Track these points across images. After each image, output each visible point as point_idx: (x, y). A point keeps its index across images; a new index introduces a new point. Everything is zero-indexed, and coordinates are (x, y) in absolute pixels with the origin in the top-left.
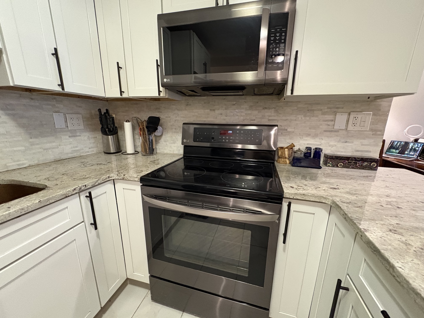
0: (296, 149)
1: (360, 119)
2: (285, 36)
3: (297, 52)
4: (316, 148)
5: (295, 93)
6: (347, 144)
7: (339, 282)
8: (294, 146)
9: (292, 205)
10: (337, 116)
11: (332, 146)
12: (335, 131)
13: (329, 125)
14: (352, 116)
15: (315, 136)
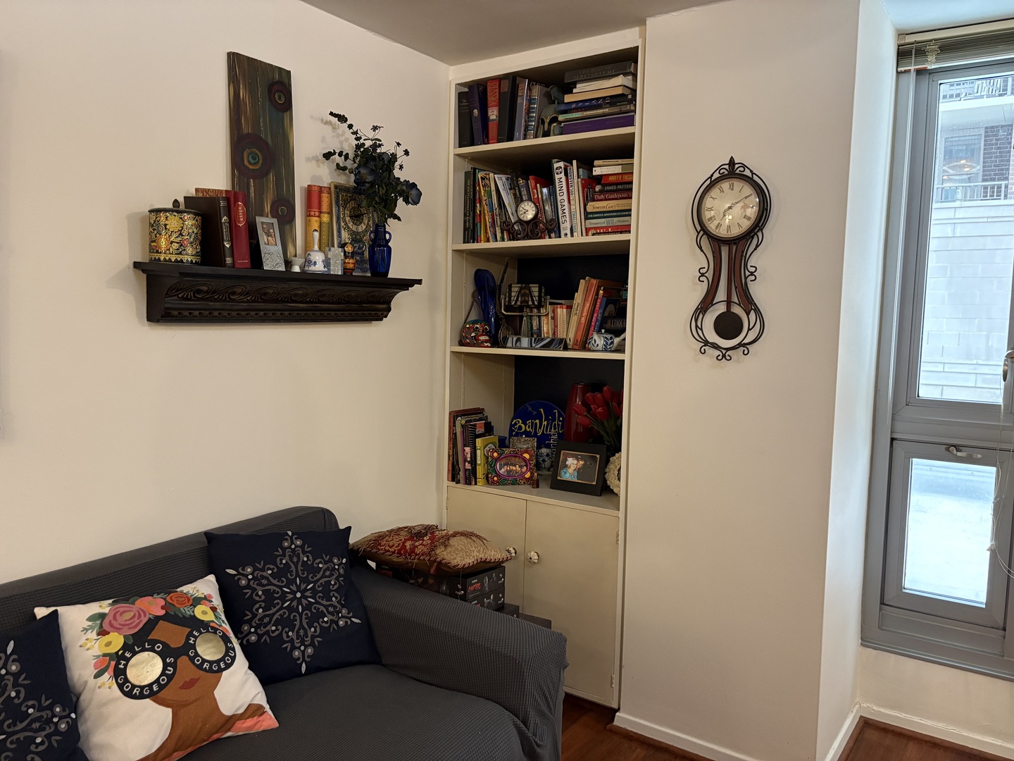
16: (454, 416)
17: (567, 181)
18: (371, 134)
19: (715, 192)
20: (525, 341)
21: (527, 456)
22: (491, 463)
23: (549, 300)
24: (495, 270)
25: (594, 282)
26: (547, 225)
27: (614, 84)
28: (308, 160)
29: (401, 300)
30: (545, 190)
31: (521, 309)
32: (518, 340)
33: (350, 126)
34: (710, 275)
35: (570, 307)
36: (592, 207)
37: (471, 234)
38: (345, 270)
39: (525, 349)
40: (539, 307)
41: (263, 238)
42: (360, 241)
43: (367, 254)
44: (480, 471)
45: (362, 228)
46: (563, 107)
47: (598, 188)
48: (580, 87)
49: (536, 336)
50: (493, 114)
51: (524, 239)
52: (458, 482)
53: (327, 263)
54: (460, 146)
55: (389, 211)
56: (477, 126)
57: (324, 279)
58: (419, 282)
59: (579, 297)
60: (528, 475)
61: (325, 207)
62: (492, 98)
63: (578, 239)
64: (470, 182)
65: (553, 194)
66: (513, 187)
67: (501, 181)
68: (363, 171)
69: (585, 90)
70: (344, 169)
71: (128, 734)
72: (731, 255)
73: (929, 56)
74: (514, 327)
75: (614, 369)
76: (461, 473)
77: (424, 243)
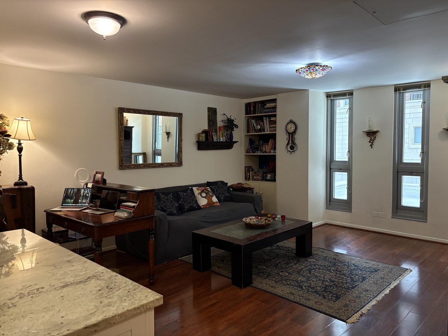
16: (245, 167)
17: (266, 121)
18: (230, 117)
19: (288, 125)
20: (259, 152)
21: (260, 175)
22: (253, 176)
23: (264, 144)
24: (253, 138)
25: (272, 140)
26: (262, 129)
27: (272, 105)
28: (219, 122)
29: (235, 145)
30: (262, 123)
31: (258, 146)
32: (258, 152)
33: (226, 115)
34: (288, 139)
35: (268, 145)
36: (271, 126)
37: (248, 132)
38: (226, 140)
39: (259, 153)
40: (262, 145)
41: (213, 136)
42: (228, 135)
43: (229, 137)
44: (251, 178)
45: (228, 132)
46: (264, 108)
47: (272, 122)
48: (267, 105)
49: (261, 151)
50: (252, 109)
51: (258, 132)
52: (247, 180)
53: (223, 139)
54: (246, 115)
55: (233, 129)
56: (249, 111)
57: (222, 142)
58: (238, 142)
59: (270, 143)
60: (260, 179)
61: (222, 130)
62: (252, 106)
63: (269, 132)
64: (248, 121)
65: (263, 123)
66: (256, 122)
67: (253, 121)
68: (228, 123)
69: (268, 105)
70: (225, 123)
71: (203, 202)
72: (291, 135)
73: (331, 97)
74: (257, 149)
75: (274, 156)
76: (247, 178)
77: (239, 135)
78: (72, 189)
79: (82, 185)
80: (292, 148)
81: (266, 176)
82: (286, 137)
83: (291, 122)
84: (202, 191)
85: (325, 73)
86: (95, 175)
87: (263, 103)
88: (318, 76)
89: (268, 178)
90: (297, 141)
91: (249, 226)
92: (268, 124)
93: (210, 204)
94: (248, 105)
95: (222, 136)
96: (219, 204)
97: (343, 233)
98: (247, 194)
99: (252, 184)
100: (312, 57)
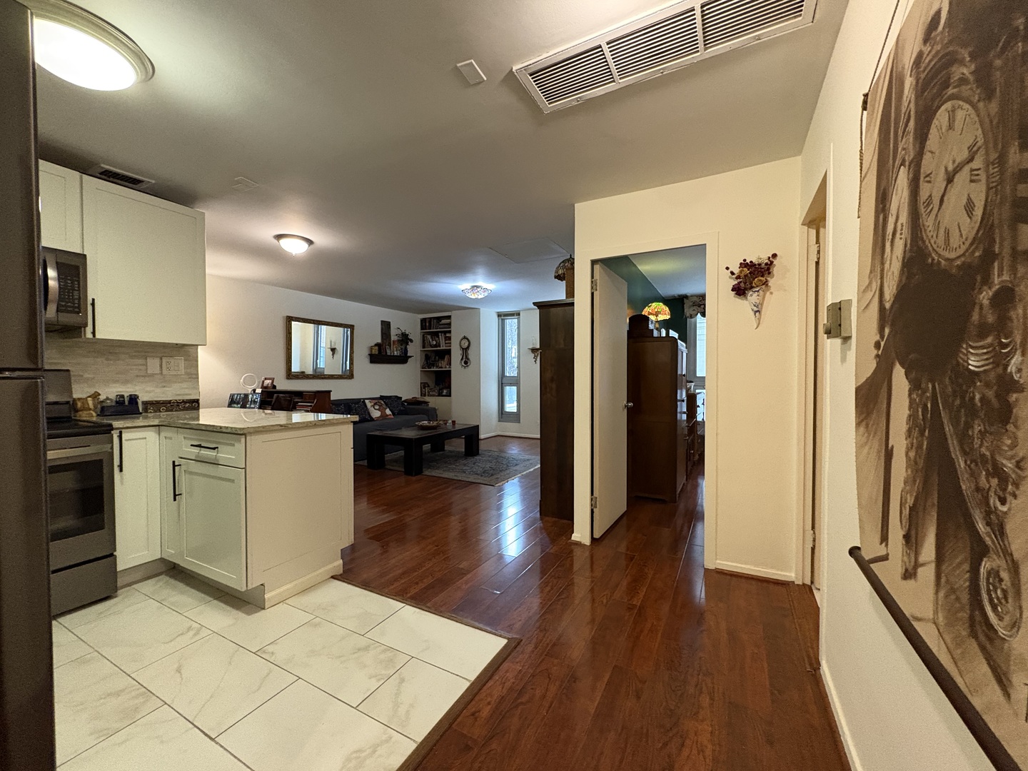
0: (102, 398)
1: (172, 362)
2: (79, 284)
3: (93, 300)
4: (130, 395)
5: (98, 336)
6: (165, 389)
7: (174, 462)
8: (99, 395)
9: (123, 435)
10: (148, 360)
11: (150, 392)
12: (149, 376)
13: (140, 370)
14: (164, 360)
15: (126, 382)
16: (421, 383)
17: (442, 337)
18: (404, 332)
19: (462, 341)
20: (435, 367)
21: (436, 391)
22: (429, 392)
23: (440, 359)
24: (429, 354)
25: (448, 355)
26: (438, 345)
27: (448, 321)
28: (393, 336)
29: (410, 360)
30: (438, 339)
31: (434, 361)
33: (400, 329)
34: (462, 354)
35: (444, 361)
36: (446, 342)
37: (424, 347)
38: (400, 355)
39: (435, 369)
40: (438, 361)
41: (387, 350)
42: (402, 349)
43: (403, 351)
44: (426, 393)
45: (402, 347)
46: (439, 324)
47: (447, 338)
49: (437, 367)
50: (427, 324)
51: (434, 348)
52: (422, 396)
53: (397, 354)
54: (421, 330)
55: (407, 344)
56: (424, 327)
57: (396, 356)
58: (413, 356)
59: (445, 358)
60: (436, 394)
61: (396, 344)
62: (427, 321)
63: (444, 348)
64: (423, 337)
66: (432, 338)
67: (429, 337)
68: (403, 338)
69: (443, 321)
70: (399, 337)
71: (376, 414)
72: (465, 350)
73: (502, 316)
74: (433, 365)
75: (449, 372)
76: (423, 394)
77: (414, 349)
78: (238, 394)
79: (250, 391)
80: (466, 363)
81: (442, 392)
82: (461, 352)
83: (465, 338)
84: (376, 404)
85: (486, 294)
86: (263, 382)
87: (439, 319)
88: (480, 297)
89: (444, 394)
90: (470, 357)
91: (423, 428)
92: (444, 340)
93: (384, 416)
94: (423, 321)
95: (397, 350)
96: (392, 417)
97: (510, 440)
98: (423, 406)
99: (427, 399)
100: (474, 281)
